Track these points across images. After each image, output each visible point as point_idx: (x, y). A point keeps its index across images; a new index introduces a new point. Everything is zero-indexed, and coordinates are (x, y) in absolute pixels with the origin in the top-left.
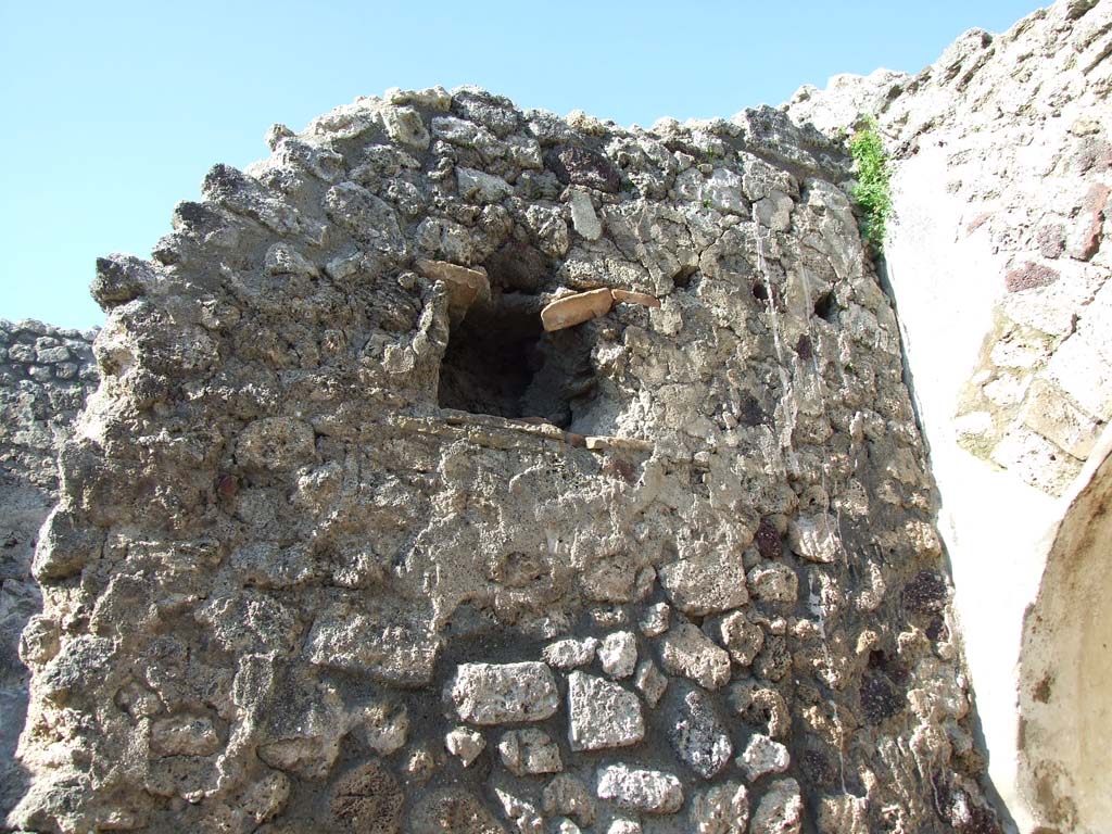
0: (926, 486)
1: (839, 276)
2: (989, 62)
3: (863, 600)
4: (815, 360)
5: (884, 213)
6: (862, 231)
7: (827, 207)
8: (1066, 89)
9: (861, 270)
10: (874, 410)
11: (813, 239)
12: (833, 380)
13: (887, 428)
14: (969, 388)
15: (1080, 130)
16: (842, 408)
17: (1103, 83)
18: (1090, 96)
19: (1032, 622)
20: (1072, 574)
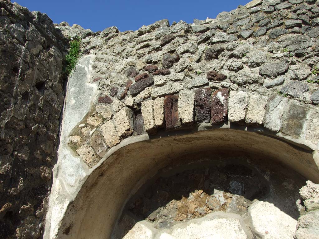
0: (53, 155)
1: (49, 78)
2: (116, 37)
3: (12, 191)
4: (28, 101)
5: (72, 67)
6: (64, 69)
7: (55, 56)
8: (131, 52)
9: (58, 80)
10: (44, 125)
11: (45, 63)
12: (33, 111)
13: (47, 132)
14: (77, 128)
15: (131, 64)
16: (32, 121)
17: (140, 54)
18: (136, 57)
19: (71, 207)
20: (88, 193)
